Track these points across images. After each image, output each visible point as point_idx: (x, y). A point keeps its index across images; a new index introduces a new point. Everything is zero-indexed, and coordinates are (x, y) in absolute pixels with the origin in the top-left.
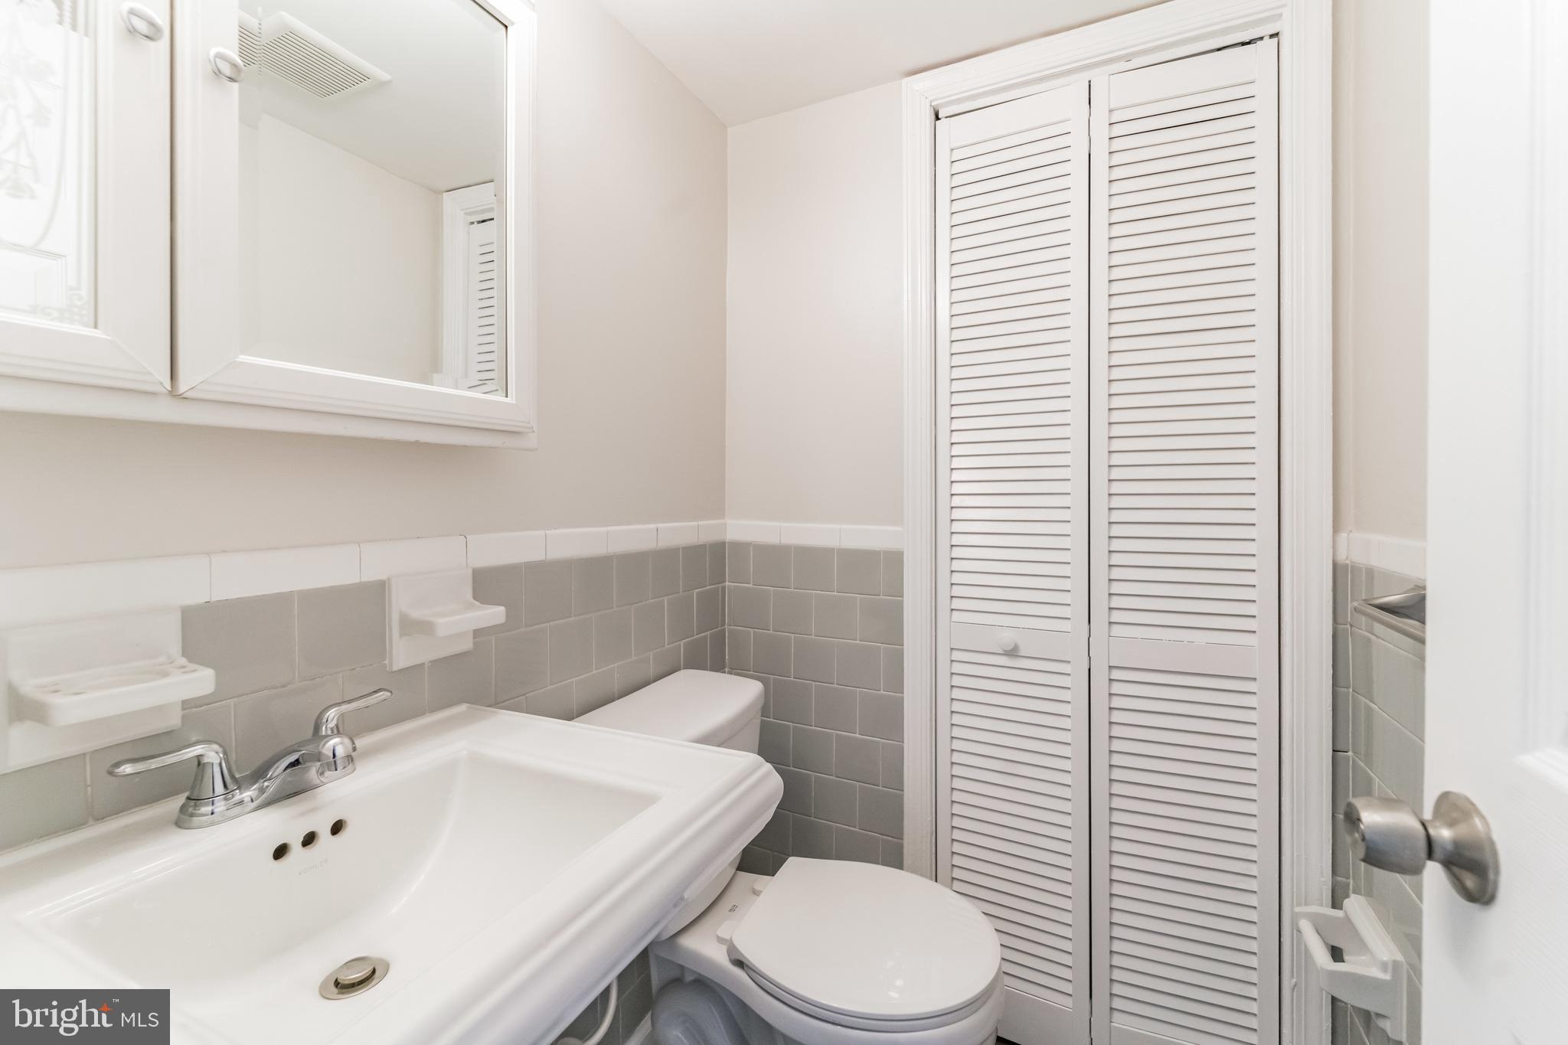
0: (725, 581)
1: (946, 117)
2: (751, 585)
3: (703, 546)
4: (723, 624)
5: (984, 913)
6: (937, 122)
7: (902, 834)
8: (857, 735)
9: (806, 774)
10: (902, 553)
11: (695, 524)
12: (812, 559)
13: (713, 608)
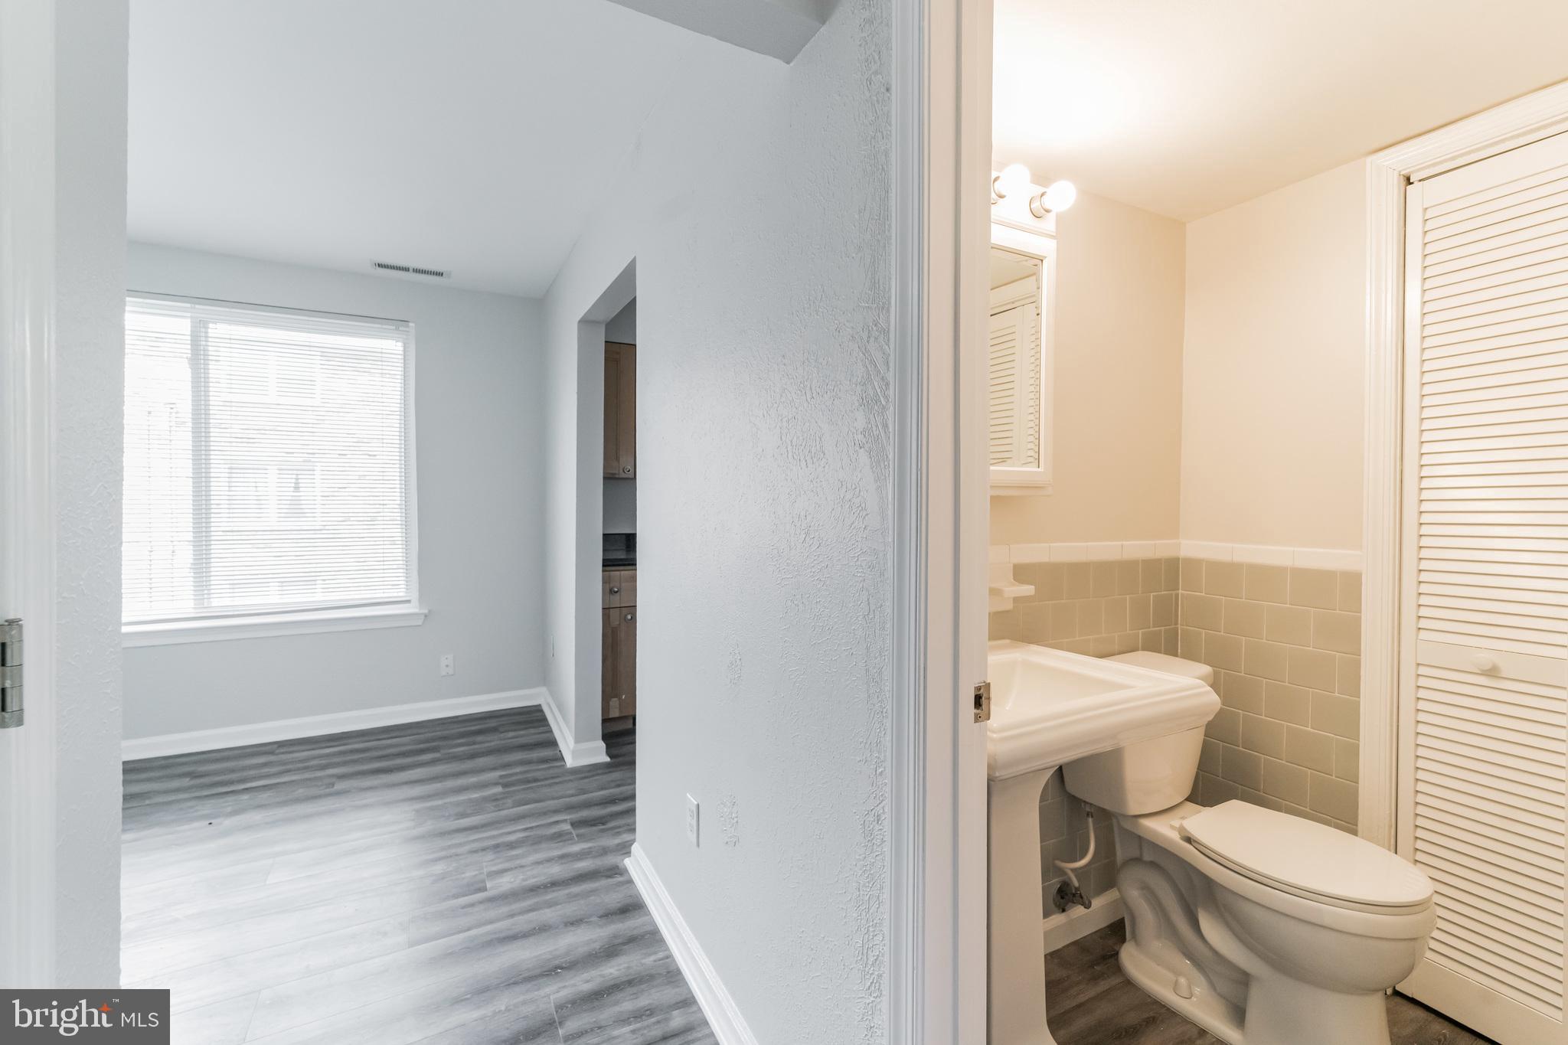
0: (1178, 589)
1: (1420, 181)
2: (1203, 594)
3: (1159, 560)
4: (1176, 624)
5: (1431, 878)
6: (1409, 187)
7: (1357, 821)
8: (1309, 729)
9: (1256, 756)
10: (1361, 574)
11: (1153, 542)
12: (1265, 576)
13: (1167, 611)
